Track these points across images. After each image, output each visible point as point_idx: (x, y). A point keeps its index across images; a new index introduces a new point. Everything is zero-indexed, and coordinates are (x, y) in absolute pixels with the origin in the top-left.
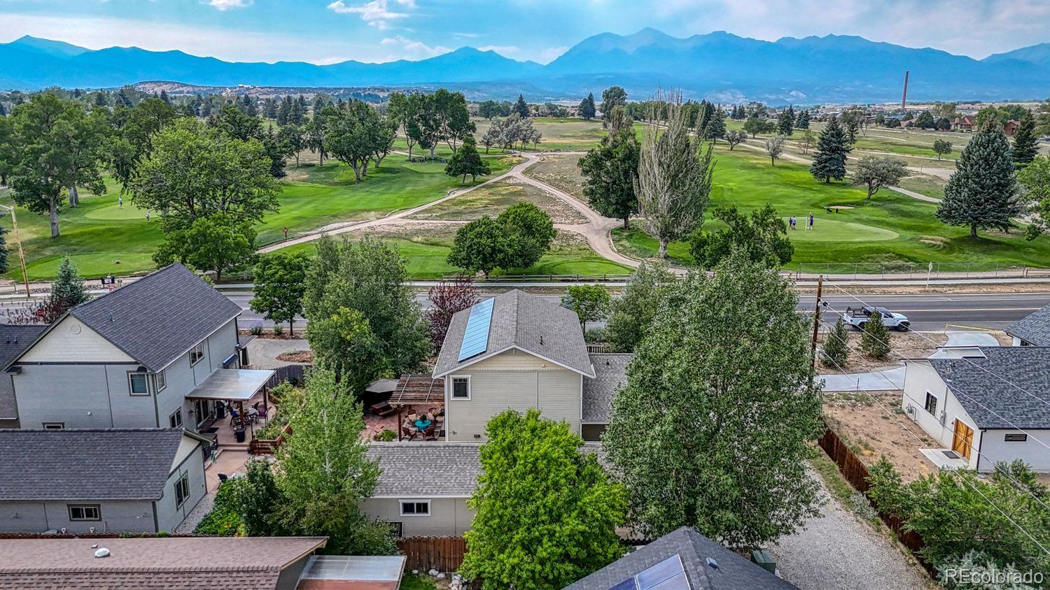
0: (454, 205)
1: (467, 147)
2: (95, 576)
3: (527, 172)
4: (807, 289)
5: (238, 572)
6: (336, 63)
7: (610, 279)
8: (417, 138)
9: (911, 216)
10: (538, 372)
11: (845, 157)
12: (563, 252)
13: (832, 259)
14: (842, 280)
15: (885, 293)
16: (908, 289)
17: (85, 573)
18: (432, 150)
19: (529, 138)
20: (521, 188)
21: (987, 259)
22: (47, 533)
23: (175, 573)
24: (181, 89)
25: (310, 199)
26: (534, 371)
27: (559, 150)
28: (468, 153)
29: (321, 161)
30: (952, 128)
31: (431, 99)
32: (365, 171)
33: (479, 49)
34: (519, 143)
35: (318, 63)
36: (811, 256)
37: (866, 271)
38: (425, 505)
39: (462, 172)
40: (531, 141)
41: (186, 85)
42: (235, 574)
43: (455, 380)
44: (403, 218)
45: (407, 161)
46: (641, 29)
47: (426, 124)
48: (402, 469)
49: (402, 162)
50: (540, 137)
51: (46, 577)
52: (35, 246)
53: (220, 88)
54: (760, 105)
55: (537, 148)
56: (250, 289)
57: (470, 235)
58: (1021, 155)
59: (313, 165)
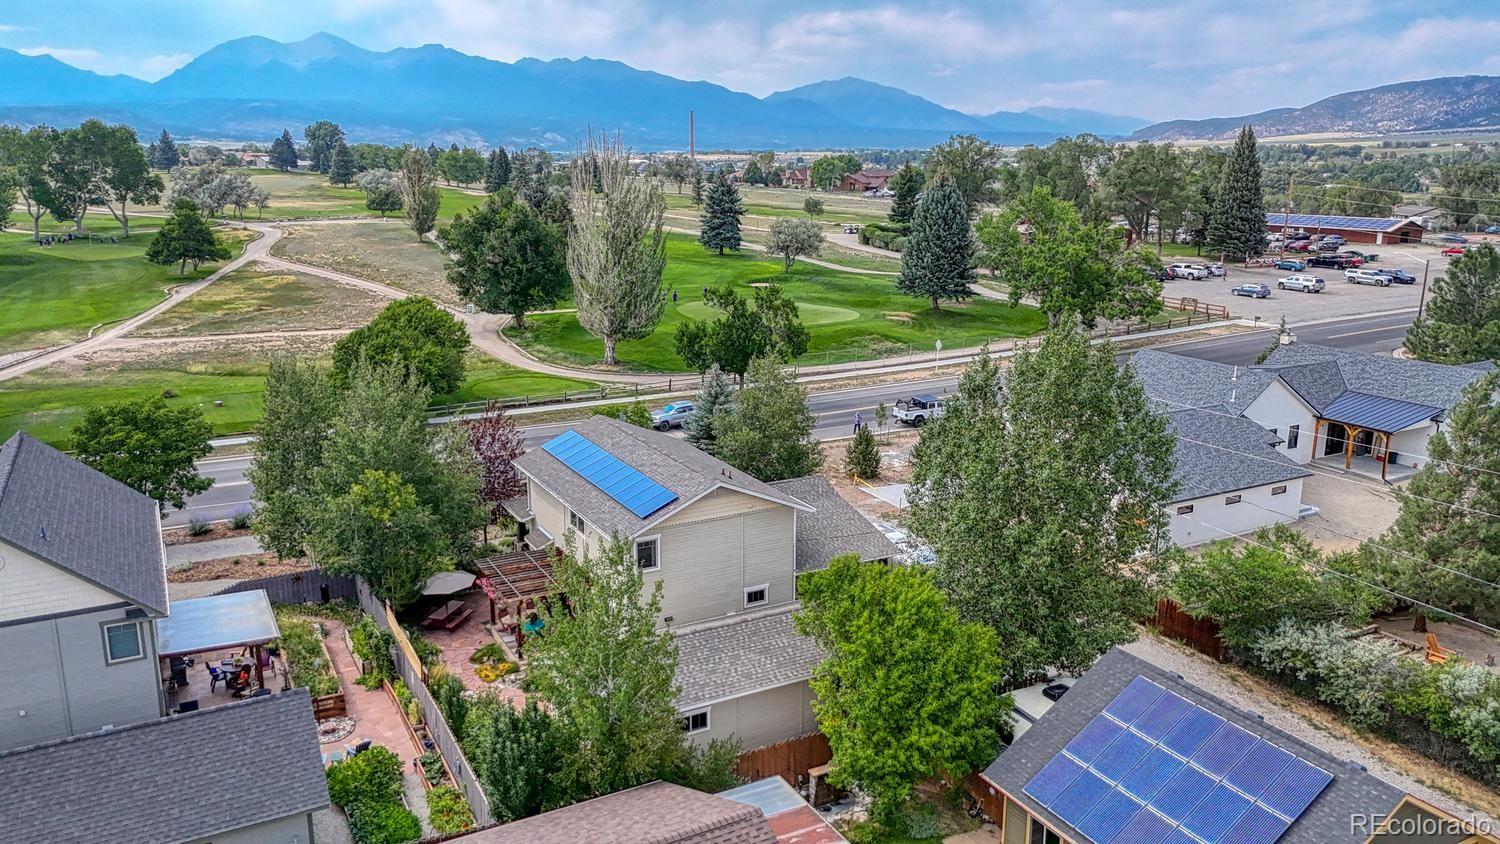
0: (200, 310)
1: (186, 217)
3: (277, 250)
8: (48, 203)
9: (849, 291)
10: (744, 514)
11: (738, 220)
15: (896, 381)
16: (917, 374)
18: (78, 223)
19: (248, 200)
20: (293, 277)
21: (963, 334)
26: (740, 515)
27: (302, 219)
28: (187, 226)
30: (784, 183)
31: (74, 136)
33: (22, 52)
34: (229, 208)
37: (860, 359)
38: (703, 716)
39: (180, 256)
40: (251, 205)
43: (640, 545)
44: (124, 337)
45: (32, 242)
46: (310, 34)
47: (66, 178)
49: (27, 246)
50: (266, 198)
54: (542, 152)
55: (264, 216)
58: (903, 214)
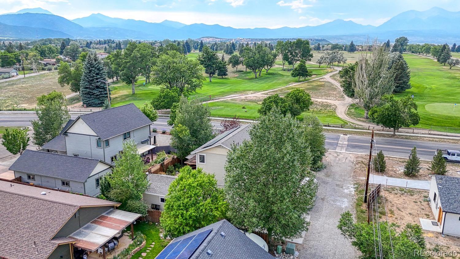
0: (288, 89)
1: (301, 64)
2: (31, 198)
3: (332, 76)
4: (431, 139)
5: (68, 205)
6: (279, 28)
7: (331, 125)
8: (287, 60)
12: (320, 112)
13: (458, 126)
14: (455, 136)
17: (29, 197)
18: (293, 66)
19: (341, 60)
20: (324, 83)
22: (55, 188)
23: (51, 202)
24: (216, 40)
25: (232, 84)
28: (301, 67)
29: (246, 69)
31: (294, 43)
32: (260, 74)
33: (345, 20)
34: (336, 63)
35: (271, 28)
36: (447, 124)
39: (298, 75)
40: (342, 62)
41: (218, 38)
42: (66, 206)
43: (200, 155)
44: (262, 94)
47: (292, 54)
48: (163, 185)
49: (280, 71)
50: (346, 60)
51: (19, 196)
52: (125, 97)
53: (230, 39)
55: (344, 65)
56: (168, 116)
57: (267, 102)
59: (243, 71)
